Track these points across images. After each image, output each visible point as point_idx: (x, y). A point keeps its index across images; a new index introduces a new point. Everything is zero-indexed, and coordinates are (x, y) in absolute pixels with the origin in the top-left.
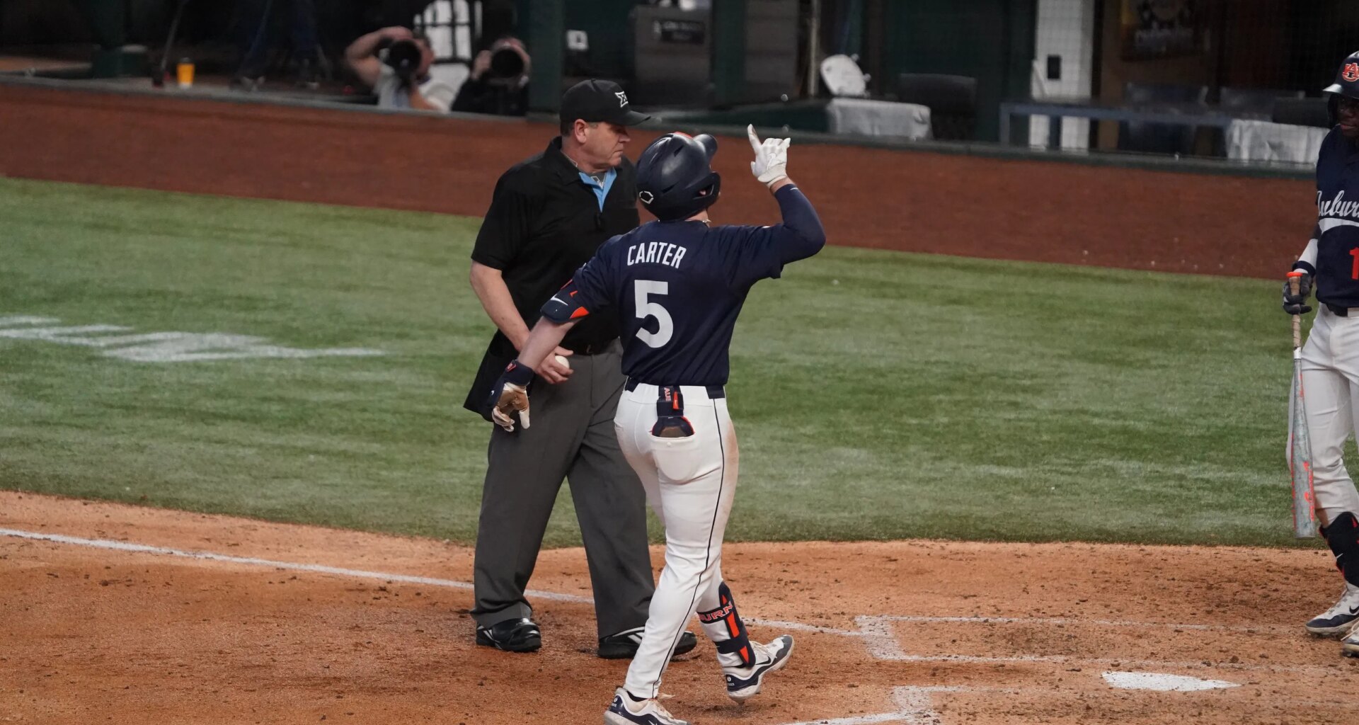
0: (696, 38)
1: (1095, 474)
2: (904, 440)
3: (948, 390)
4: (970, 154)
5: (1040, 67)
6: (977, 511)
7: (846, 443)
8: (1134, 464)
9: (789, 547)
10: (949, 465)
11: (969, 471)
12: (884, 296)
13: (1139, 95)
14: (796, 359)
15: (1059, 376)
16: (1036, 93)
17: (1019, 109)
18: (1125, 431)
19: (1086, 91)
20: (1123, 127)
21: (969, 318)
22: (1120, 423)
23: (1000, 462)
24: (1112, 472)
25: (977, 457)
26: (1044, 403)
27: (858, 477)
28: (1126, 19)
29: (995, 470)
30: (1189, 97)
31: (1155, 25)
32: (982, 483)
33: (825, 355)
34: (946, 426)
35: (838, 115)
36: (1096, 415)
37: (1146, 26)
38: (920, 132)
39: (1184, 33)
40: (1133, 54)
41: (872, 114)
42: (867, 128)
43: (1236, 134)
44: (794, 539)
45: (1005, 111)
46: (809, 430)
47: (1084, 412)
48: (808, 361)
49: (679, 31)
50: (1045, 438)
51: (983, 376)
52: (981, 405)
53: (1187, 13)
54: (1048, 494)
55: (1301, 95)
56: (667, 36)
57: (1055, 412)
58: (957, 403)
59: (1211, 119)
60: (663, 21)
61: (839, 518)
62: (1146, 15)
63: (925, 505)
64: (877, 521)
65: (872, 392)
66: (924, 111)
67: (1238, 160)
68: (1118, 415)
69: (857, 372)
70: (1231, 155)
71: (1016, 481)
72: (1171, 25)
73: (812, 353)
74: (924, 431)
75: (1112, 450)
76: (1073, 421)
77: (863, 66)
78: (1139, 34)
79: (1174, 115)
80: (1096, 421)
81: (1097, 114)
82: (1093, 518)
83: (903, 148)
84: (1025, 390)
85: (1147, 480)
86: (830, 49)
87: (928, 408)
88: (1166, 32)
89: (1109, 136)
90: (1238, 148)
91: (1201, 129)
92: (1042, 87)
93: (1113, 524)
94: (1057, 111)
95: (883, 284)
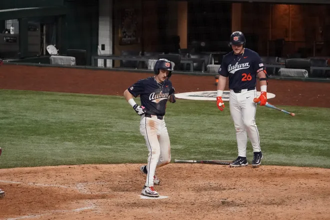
0: (15, 41)
1: (129, 147)
2: (81, 140)
3: (89, 127)
4: (86, 68)
5: (100, 47)
6: (102, 157)
7: (67, 141)
8: (138, 144)
9: (57, 167)
10: (93, 146)
11: (98, 147)
12: (70, 104)
13: (125, 54)
14: (51, 120)
15: (116, 123)
16: (99, 53)
17: (96, 58)
18: (134, 136)
19: (111, 53)
20: (121, 61)
21: (92, 109)
22: (133, 134)
23: (106, 145)
24: (133, 146)
25: (100, 143)
26: (114, 130)
27: (71, 149)
28: (120, 35)
29: (104, 146)
30: (136, 54)
31: (127, 37)
32: (101, 150)
33: (58, 119)
34: (91, 136)
35: (53, 59)
36: (127, 132)
37: (125, 37)
38: (73, 63)
39: (134, 38)
40: (122, 43)
41: (61, 59)
42: (60, 63)
43: (150, 63)
44: (58, 165)
45: (93, 58)
46: (57, 138)
47: (124, 132)
48: (54, 121)
49: (10, 39)
50: (115, 138)
51: (98, 123)
52: (99, 130)
53: (134, 34)
54: (119, 152)
55: (163, 53)
56: (7, 40)
57: (116, 132)
58: (92, 130)
59: (143, 59)
60: (6, 37)
61: (68, 159)
62: (125, 34)
63: (89, 156)
64: (77, 160)
65: (71, 128)
66: (74, 58)
67: (150, 69)
68: (132, 132)
69: (67, 123)
70: (149, 68)
71: (110, 149)
72: (130, 37)
73: (55, 119)
74: (85, 137)
75: (132, 141)
76: (121, 134)
77: (57, 48)
78: (123, 39)
79: (134, 58)
80: (127, 134)
81: (114, 58)
82: (130, 158)
83: (69, 67)
84: (108, 126)
85: (142, 148)
86: (49, 43)
87: (86, 132)
88: (129, 39)
89: (118, 64)
90: (151, 66)
91: (140, 61)
92: (100, 52)
93: (134, 159)
94: (105, 58)
95: (70, 101)
